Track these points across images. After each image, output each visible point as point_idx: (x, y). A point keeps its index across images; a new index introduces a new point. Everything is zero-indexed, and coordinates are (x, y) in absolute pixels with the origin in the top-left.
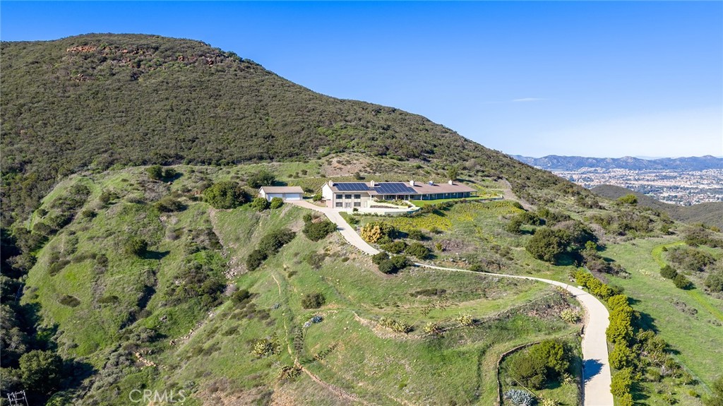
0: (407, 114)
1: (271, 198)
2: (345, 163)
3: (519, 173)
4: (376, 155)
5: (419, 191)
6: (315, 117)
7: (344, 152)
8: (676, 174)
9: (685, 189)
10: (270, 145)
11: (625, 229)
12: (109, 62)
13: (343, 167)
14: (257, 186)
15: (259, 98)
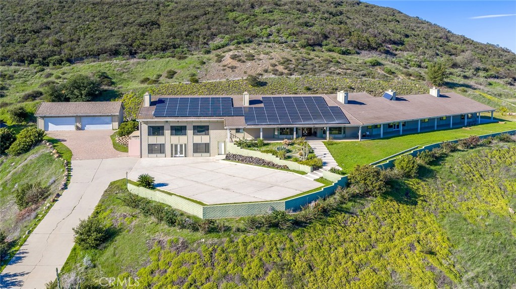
2: (244, 59)
4: (303, 47)
5: (356, 118)
7: (250, 42)
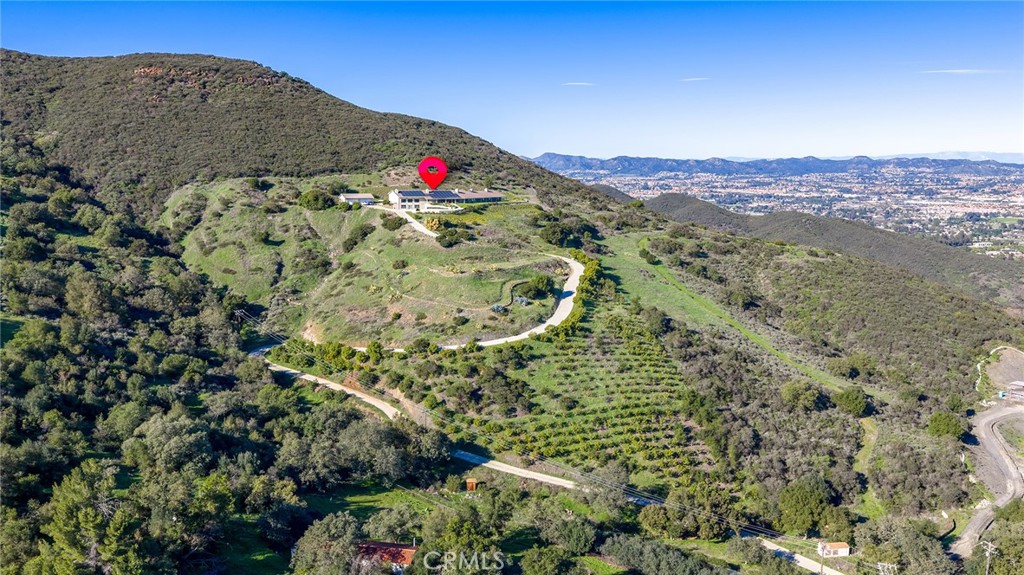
0: (446, 127)
1: (351, 202)
2: (401, 175)
3: (546, 182)
6: (369, 135)
7: (399, 165)
8: (771, 180)
9: (778, 198)
10: (338, 160)
11: (621, 226)
12: (177, 83)
13: (400, 178)
14: (338, 194)
15: (318, 118)
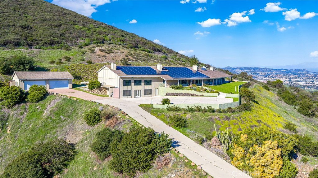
1: (29, 87)
2: (108, 52)
4: (131, 48)
10: (28, 33)
13: (106, 55)
